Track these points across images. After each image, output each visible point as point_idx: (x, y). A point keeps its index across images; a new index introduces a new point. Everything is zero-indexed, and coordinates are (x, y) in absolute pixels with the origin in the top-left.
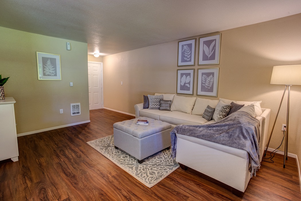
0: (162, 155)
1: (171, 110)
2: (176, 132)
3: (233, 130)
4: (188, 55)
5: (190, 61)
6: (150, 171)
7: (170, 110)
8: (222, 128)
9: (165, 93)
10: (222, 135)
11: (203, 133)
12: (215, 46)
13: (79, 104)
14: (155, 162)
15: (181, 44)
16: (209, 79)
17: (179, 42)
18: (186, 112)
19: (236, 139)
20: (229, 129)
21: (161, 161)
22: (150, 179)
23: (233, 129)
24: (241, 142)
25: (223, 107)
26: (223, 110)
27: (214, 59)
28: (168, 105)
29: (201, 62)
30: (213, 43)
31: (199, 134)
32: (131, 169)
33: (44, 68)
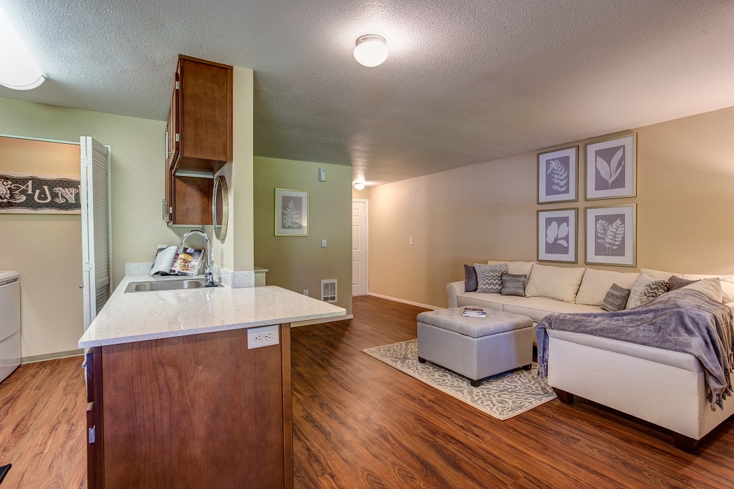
0: (516, 377)
1: (527, 295)
2: (547, 325)
3: (665, 320)
4: (562, 180)
5: (567, 191)
6: (496, 398)
7: (525, 296)
8: (642, 317)
9: (511, 261)
10: (641, 328)
11: (602, 325)
12: (623, 158)
13: (335, 281)
14: (504, 387)
15: (543, 158)
16: (612, 229)
17: (538, 155)
18: (562, 299)
19: (670, 335)
20: (655, 317)
21: (516, 387)
22: (500, 409)
23: (663, 317)
24: (680, 340)
25: (650, 286)
26: (648, 292)
27: (623, 186)
28: (520, 284)
29: (592, 193)
30: (619, 155)
31: (594, 328)
32: (460, 394)
33: (283, 214)
